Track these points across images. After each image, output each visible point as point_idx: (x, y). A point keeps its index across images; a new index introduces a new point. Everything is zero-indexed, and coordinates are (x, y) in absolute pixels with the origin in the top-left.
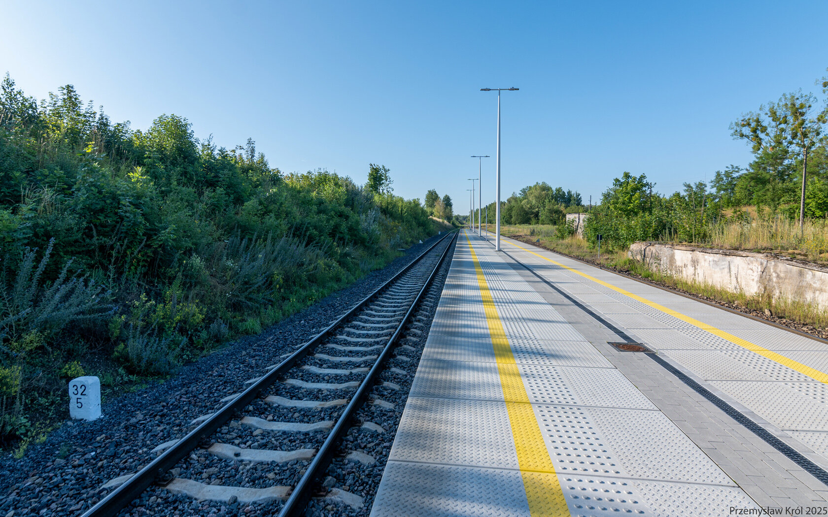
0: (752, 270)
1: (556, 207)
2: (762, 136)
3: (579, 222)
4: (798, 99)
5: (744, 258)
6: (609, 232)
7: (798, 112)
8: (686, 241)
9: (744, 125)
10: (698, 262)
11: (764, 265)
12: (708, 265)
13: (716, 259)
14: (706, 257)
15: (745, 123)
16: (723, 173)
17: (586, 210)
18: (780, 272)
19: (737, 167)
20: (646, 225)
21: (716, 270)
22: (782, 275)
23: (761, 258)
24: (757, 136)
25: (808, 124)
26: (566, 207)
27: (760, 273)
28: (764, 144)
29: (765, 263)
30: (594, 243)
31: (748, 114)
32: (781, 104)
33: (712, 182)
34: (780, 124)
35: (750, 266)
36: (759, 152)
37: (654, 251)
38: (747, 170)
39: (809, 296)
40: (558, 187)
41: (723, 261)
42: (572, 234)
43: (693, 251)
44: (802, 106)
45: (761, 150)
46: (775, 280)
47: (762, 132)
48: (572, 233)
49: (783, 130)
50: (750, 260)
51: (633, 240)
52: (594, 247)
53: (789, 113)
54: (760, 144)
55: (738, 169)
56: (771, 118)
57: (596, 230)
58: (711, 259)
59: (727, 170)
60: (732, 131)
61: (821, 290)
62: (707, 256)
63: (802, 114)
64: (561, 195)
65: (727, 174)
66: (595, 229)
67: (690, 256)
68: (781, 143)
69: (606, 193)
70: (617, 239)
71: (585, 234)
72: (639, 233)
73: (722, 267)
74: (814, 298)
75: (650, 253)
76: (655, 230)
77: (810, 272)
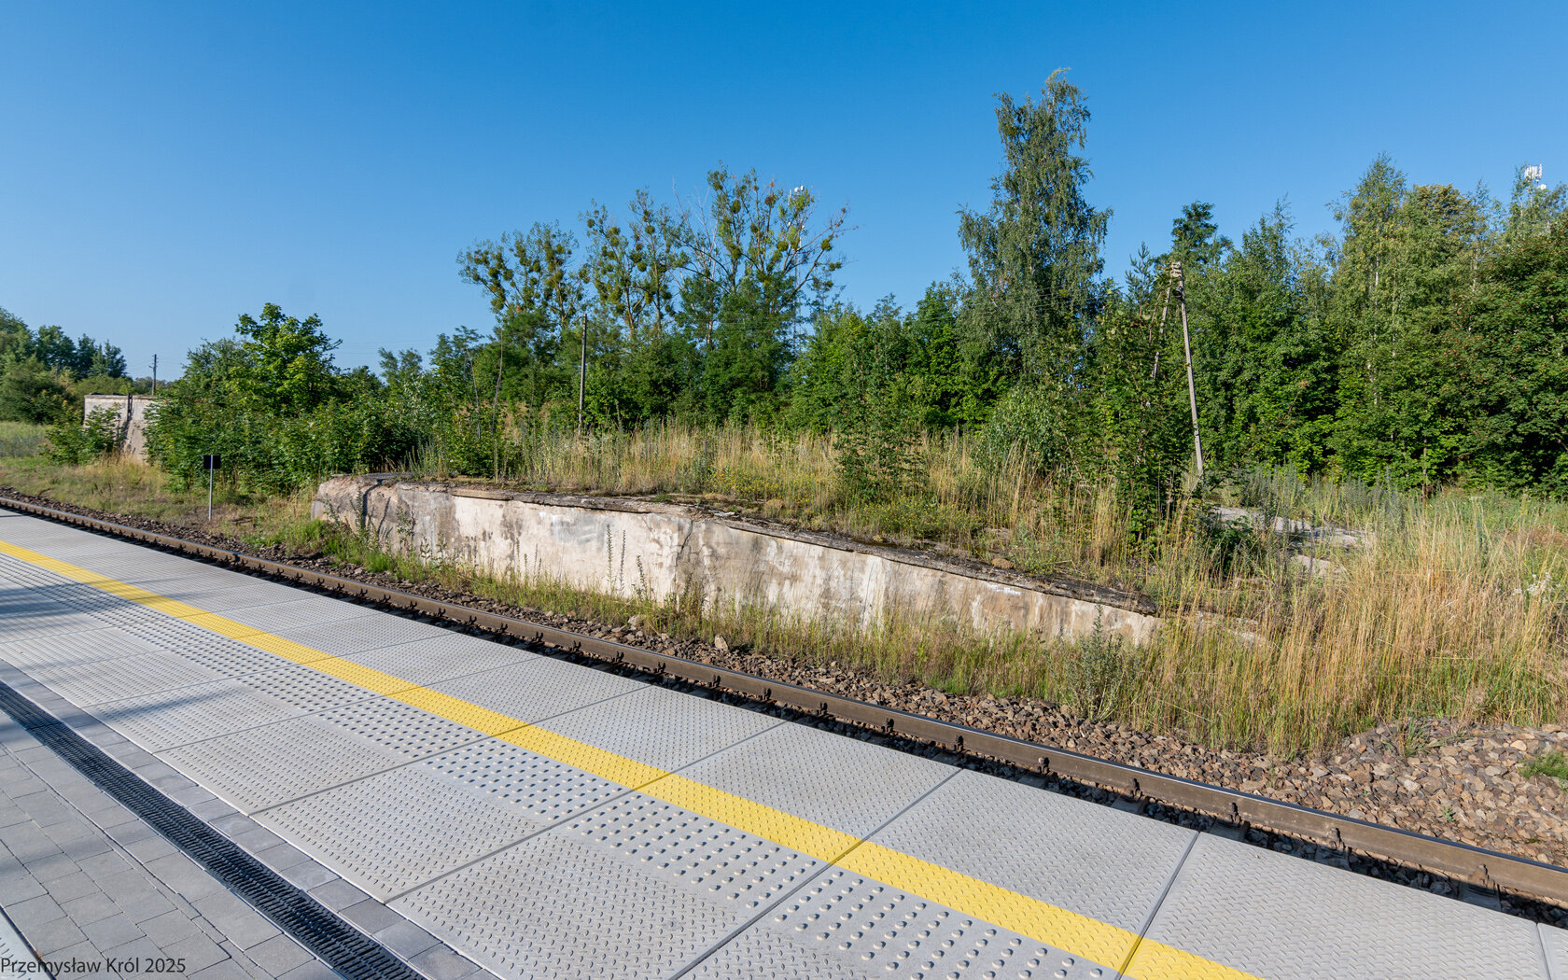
0: (658, 542)
1: (41, 376)
2: (506, 285)
3: (129, 418)
4: (554, 236)
5: (639, 517)
6: (237, 448)
7: (556, 257)
8: (464, 473)
9: (478, 261)
10: (520, 527)
11: (686, 531)
12: (547, 534)
13: (568, 519)
14: (542, 514)
15: (481, 258)
16: (452, 339)
17: (144, 388)
18: (718, 544)
19: (472, 332)
20: (347, 433)
21: (568, 545)
22: (722, 551)
23: (679, 516)
24: (499, 285)
25: (567, 279)
26: (77, 379)
27: (676, 549)
28: (509, 299)
29: (688, 526)
30: (186, 476)
31: (484, 244)
32: (532, 238)
33: (432, 353)
34: (531, 271)
35: (655, 535)
36: (502, 311)
37: (394, 500)
38: (491, 338)
39: (772, 594)
40: (48, 325)
41: (588, 522)
42: (109, 450)
43: (507, 500)
44: (560, 250)
45: (505, 308)
46: (707, 562)
47: (506, 279)
48: (109, 446)
49: (535, 282)
50: (652, 520)
51: (317, 469)
52: (188, 486)
53: (543, 255)
54: (504, 298)
55: (473, 335)
56: (518, 259)
57: (193, 441)
58: (555, 518)
59: (457, 333)
60: (462, 267)
61: (794, 578)
62: (544, 512)
63: (560, 262)
64: (58, 346)
65: (459, 342)
66: (189, 438)
67: (500, 512)
68: (532, 302)
69: (200, 351)
70: (263, 465)
71: (154, 450)
72: (329, 452)
73: (583, 537)
74: (780, 596)
75: (381, 506)
76: (370, 445)
77: (773, 543)
